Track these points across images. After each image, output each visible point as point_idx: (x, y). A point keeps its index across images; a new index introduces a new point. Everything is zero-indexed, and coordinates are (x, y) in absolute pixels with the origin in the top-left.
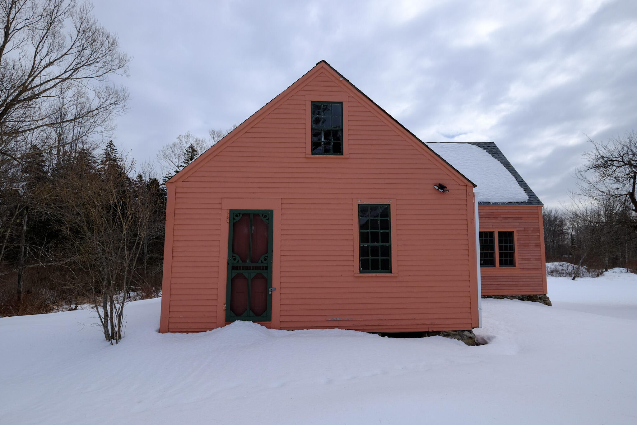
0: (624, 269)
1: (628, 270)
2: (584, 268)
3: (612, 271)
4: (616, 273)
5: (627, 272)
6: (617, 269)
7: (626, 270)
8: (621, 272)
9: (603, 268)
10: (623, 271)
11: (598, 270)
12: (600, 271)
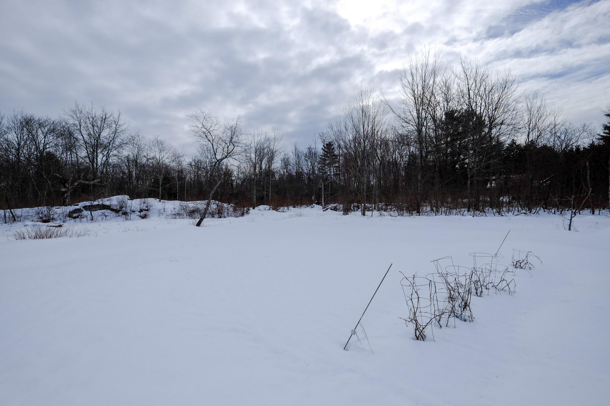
0: (267, 206)
1: (270, 207)
2: (232, 206)
3: (258, 209)
4: (261, 210)
5: (270, 209)
6: (261, 207)
7: (268, 207)
8: (265, 209)
9: (251, 206)
10: (266, 208)
11: (243, 208)
12: (245, 209)
